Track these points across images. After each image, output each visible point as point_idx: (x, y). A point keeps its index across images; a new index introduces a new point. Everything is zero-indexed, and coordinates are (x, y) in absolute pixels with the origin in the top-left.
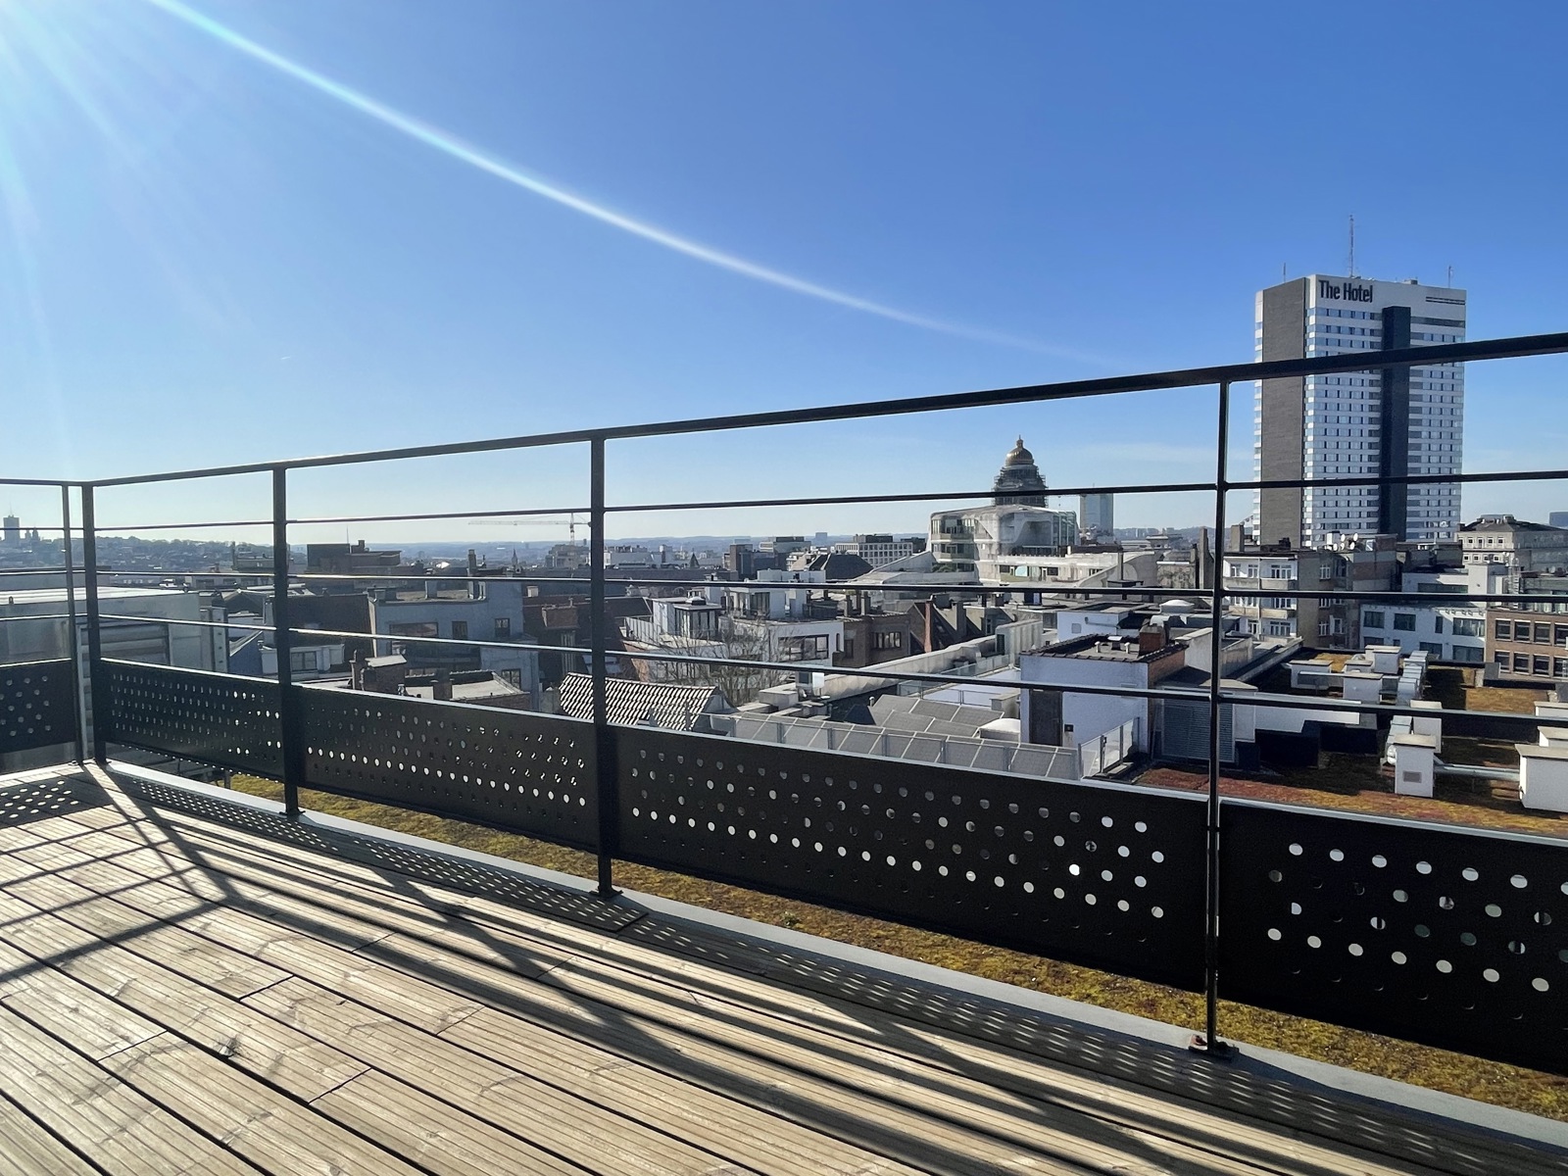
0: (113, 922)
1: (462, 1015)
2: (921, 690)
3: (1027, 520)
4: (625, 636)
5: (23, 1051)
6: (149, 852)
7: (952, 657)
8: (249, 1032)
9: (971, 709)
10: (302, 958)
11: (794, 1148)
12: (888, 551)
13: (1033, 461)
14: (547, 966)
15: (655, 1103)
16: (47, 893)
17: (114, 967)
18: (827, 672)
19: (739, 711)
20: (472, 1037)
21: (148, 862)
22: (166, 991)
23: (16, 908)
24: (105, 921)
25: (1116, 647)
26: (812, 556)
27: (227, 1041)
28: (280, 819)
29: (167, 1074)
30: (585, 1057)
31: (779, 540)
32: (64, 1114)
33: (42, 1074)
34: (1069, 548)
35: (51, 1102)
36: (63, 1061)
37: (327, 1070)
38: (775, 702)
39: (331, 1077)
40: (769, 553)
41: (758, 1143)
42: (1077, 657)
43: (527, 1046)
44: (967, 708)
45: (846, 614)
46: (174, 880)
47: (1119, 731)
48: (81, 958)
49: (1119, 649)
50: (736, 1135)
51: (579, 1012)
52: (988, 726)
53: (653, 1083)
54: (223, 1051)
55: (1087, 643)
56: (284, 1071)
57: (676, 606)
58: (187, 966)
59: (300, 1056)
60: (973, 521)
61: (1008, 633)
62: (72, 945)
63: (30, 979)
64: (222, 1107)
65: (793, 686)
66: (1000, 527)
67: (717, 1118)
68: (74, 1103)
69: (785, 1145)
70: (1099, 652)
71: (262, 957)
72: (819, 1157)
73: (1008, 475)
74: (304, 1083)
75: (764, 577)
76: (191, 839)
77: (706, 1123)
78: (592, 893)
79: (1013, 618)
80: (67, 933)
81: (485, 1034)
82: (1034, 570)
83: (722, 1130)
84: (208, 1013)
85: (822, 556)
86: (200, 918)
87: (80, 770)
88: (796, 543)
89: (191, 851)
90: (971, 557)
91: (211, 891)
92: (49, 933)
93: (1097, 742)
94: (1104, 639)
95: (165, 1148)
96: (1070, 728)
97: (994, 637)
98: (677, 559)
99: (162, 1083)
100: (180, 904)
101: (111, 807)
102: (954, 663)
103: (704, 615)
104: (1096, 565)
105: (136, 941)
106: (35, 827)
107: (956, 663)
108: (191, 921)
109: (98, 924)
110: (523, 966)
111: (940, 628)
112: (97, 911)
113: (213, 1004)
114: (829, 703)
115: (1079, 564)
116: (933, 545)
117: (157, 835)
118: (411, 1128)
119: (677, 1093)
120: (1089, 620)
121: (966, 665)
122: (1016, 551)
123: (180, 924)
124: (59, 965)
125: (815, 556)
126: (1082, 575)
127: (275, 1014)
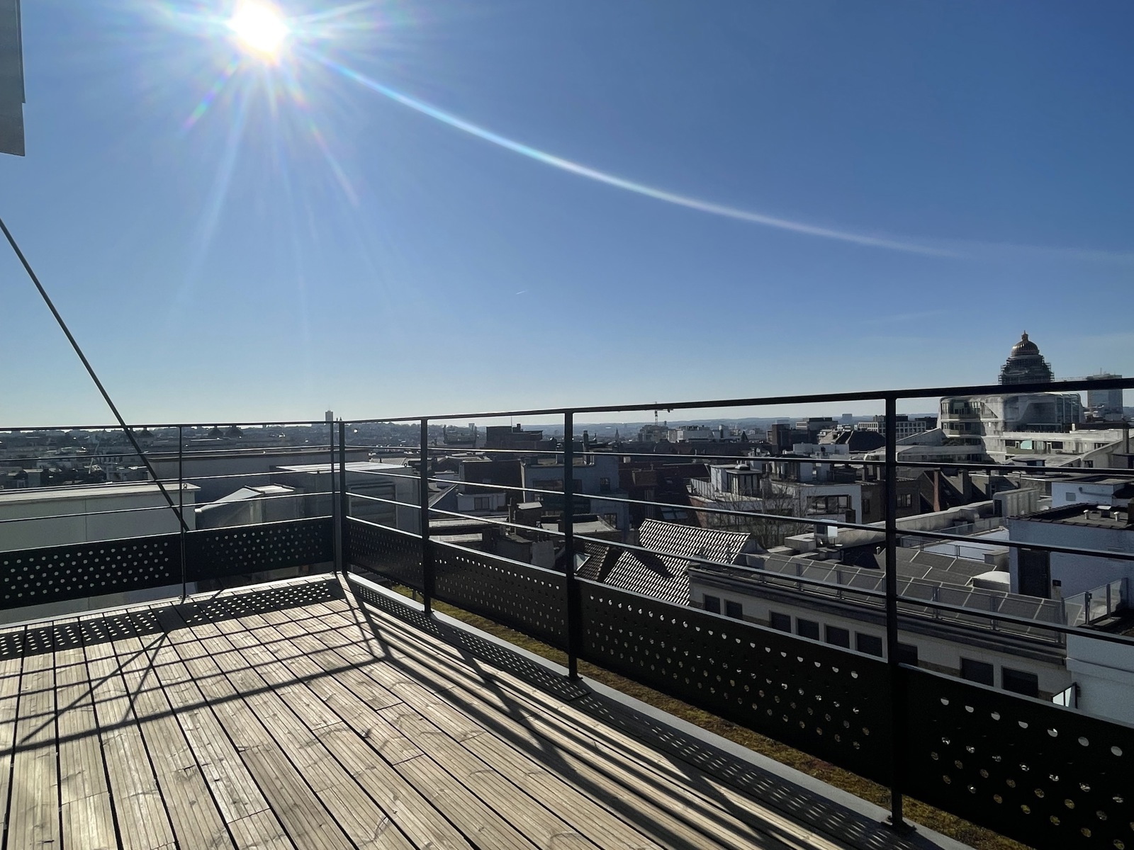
0: (332, 663)
1: (475, 734)
2: (922, 543)
3: (1029, 402)
4: (690, 491)
5: (285, 722)
6: (356, 627)
7: (951, 517)
8: (377, 728)
9: (966, 561)
10: (410, 694)
11: (611, 830)
12: (904, 428)
13: (1038, 351)
14: (526, 715)
15: (551, 795)
16: (307, 645)
17: (328, 686)
18: (839, 526)
19: (768, 552)
20: (475, 747)
21: (354, 633)
22: (347, 702)
23: (293, 651)
24: (329, 662)
25: (1106, 514)
26: (838, 433)
27: (366, 730)
28: (421, 614)
29: (338, 741)
30: (526, 766)
31: (812, 420)
32: (295, 752)
33: (290, 733)
34: (1073, 425)
35: (291, 746)
36: (299, 728)
37: (405, 751)
38: (798, 547)
39: (406, 755)
40: (803, 431)
41: (594, 825)
42: (1064, 523)
43: (501, 756)
44: (962, 560)
45: (863, 479)
46: (364, 644)
47: (1105, 589)
48: (315, 680)
49: (1108, 517)
50: (585, 818)
51: (534, 742)
52: (982, 577)
53: (554, 785)
54: (363, 735)
55: (1077, 510)
56: (386, 748)
57: (728, 471)
58: (357, 690)
59: (395, 742)
60: (979, 404)
61: (1006, 498)
62: (312, 673)
63: (292, 687)
64: (357, 761)
65: (812, 535)
66: (1005, 409)
67: (579, 808)
68: (300, 748)
69: (607, 828)
70: (1088, 519)
71: (392, 690)
72: (622, 837)
73: (1012, 365)
74: (393, 755)
75: (798, 449)
76: (377, 622)
77: (572, 810)
78: (565, 677)
79: (1016, 485)
80: (311, 666)
81: (483, 746)
82: (1039, 444)
83: (579, 815)
84: (361, 715)
85: (846, 432)
86: (370, 666)
87: (335, 577)
88: (827, 423)
89: (375, 628)
90: (979, 433)
91: (379, 652)
92: (305, 666)
93: (1082, 596)
94: (1093, 508)
95: (330, 774)
96: (1058, 583)
97: (992, 501)
98: (732, 435)
99: (335, 745)
100: (363, 658)
101: (344, 600)
102: (954, 521)
103: (749, 479)
104: (1101, 439)
105: (339, 674)
106: (309, 608)
107: (955, 522)
108: (365, 667)
109: (325, 663)
110: (514, 712)
111: (948, 492)
112: (327, 656)
113: (365, 711)
114: (841, 550)
115: (1083, 439)
116: (942, 423)
117: (362, 618)
118: (433, 785)
119: (565, 792)
120: (1083, 491)
121: (965, 525)
122: (1020, 428)
123: (360, 668)
124: (306, 682)
125: (840, 433)
126: (1087, 449)
127: (390, 720)
